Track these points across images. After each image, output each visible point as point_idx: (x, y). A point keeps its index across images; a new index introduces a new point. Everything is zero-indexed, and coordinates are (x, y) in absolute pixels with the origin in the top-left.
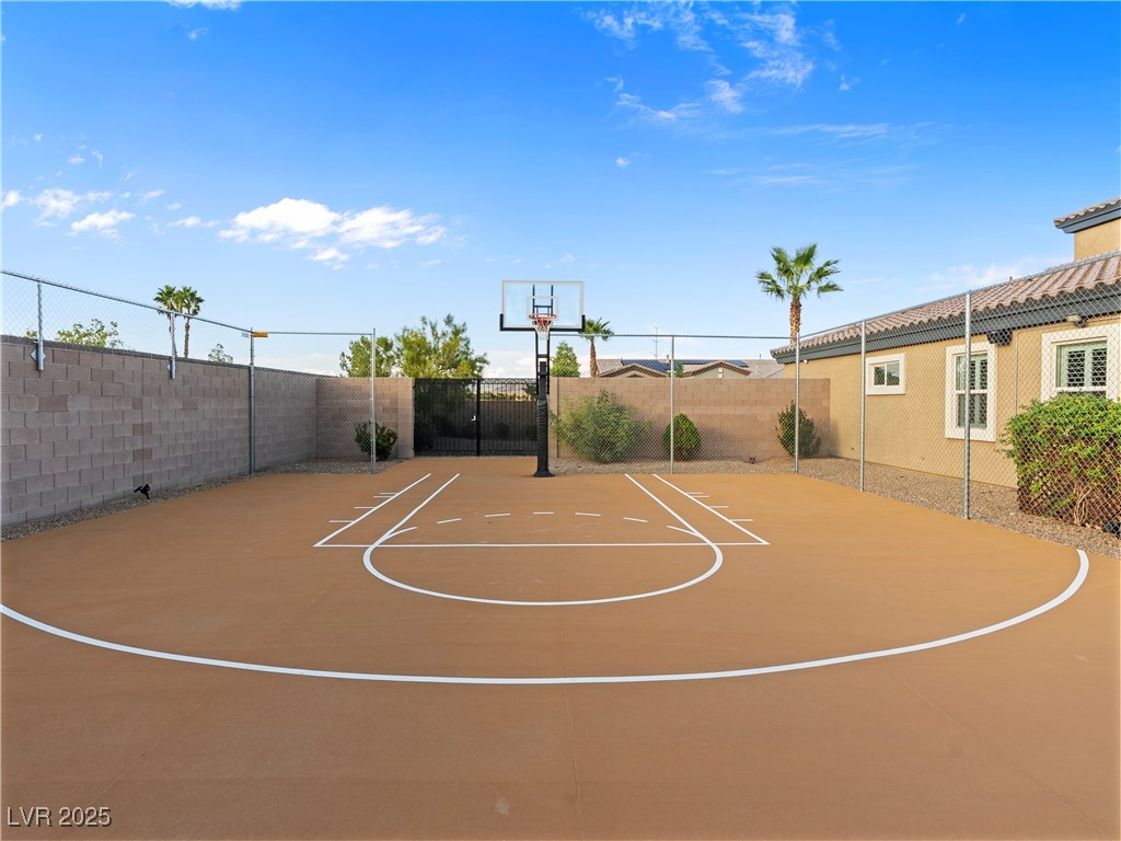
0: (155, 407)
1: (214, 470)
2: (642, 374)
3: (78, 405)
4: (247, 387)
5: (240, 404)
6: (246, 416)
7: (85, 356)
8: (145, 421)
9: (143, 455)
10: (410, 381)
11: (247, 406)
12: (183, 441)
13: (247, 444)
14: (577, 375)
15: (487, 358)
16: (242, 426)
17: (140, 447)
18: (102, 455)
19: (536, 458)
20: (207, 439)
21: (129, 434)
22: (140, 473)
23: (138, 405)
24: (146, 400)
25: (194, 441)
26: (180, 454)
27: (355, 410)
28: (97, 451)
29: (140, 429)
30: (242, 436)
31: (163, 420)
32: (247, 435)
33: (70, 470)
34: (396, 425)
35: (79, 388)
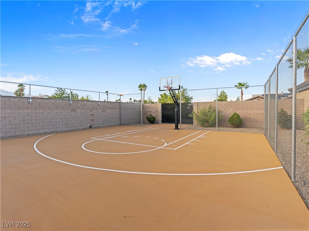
0: (95, 111)
1: (110, 124)
2: (261, 99)
3: (78, 111)
4: (119, 106)
5: (117, 110)
6: (119, 113)
7: (80, 102)
8: (93, 114)
9: (93, 120)
10: (160, 104)
11: (119, 111)
12: (102, 118)
13: (119, 119)
14: (226, 100)
15: (193, 98)
16: (118, 115)
17: (92, 119)
18: (83, 120)
19: (175, 124)
20: (108, 117)
21: (89, 116)
22: (92, 124)
23: (91, 110)
24: (93, 110)
25: (105, 118)
26: (101, 120)
27: (149, 112)
28: (82, 119)
29: (92, 115)
30: (118, 117)
31: (97, 113)
32: (119, 117)
33: (77, 122)
34: (157, 115)
35: (79, 108)
